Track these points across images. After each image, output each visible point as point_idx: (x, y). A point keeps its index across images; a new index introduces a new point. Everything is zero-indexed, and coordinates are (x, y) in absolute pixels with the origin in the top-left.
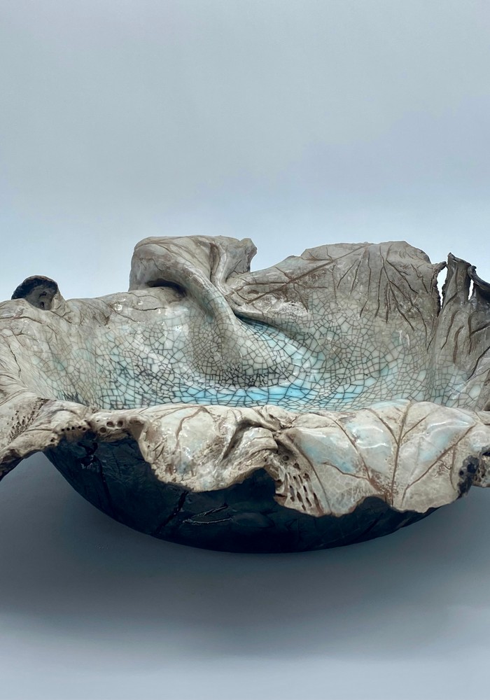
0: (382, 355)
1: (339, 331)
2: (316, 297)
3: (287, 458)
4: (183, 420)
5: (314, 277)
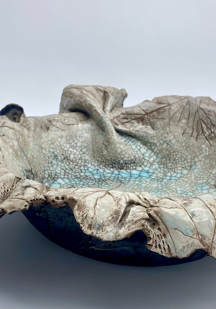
0: (192, 158)
1: (170, 143)
2: (159, 124)
3: (154, 224)
4: (98, 199)
5: (158, 113)
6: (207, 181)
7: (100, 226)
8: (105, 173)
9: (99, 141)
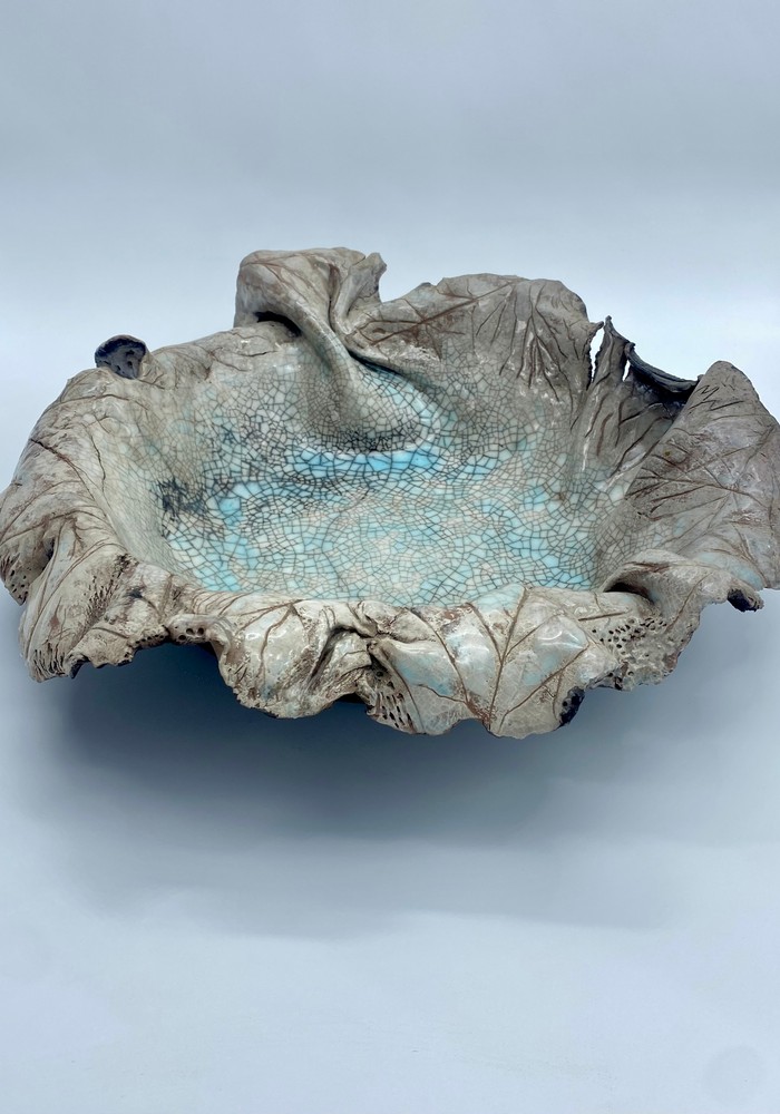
0: (521, 425)
1: (474, 390)
2: (450, 344)
3: (381, 675)
4: (269, 630)
5: (450, 318)
6: (547, 480)
7: (272, 690)
8: (337, 462)
9: (322, 390)
